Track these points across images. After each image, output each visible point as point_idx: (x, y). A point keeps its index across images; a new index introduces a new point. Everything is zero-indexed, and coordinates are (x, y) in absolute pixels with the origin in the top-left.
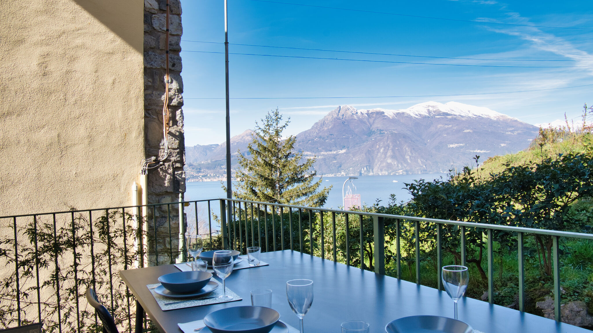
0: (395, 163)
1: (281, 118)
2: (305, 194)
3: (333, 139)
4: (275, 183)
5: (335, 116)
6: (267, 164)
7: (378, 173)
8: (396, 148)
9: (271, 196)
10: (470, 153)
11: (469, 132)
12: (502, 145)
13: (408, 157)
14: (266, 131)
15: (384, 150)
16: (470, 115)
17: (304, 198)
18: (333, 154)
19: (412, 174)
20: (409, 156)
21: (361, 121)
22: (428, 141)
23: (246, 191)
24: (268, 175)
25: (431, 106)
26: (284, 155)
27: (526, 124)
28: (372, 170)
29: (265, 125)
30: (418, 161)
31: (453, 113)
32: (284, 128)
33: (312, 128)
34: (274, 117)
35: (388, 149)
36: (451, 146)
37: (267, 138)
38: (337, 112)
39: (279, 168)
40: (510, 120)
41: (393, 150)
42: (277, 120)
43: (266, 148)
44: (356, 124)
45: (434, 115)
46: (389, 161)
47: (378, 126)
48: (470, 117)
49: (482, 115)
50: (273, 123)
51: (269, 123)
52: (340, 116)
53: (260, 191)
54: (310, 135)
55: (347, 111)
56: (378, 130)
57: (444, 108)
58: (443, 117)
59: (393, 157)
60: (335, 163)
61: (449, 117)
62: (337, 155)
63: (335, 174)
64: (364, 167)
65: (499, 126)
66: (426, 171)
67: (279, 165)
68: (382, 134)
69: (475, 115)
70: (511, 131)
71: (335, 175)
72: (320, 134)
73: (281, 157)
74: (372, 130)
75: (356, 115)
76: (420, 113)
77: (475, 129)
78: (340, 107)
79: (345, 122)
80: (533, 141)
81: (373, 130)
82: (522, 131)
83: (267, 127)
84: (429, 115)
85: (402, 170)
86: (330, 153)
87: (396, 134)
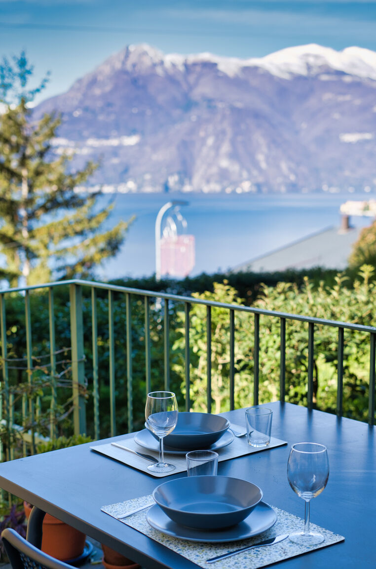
0: (236, 168)
2: (81, 233)
3: (113, 114)
5: (118, 65)
7: (200, 188)
8: (240, 139)
13: (262, 157)
15: (215, 141)
17: (77, 240)
18: (113, 146)
20: (264, 155)
21: (171, 79)
22: (303, 126)
25: (312, 56)
28: (190, 180)
30: (280, 165)
31: (355, 71)
35: (223, 140)
36: (347, 138)
38: (122, 58)
39: (25, 177)
41: (233, 143)
44: (161, 86)
45: (316, 73)
46: (224, 163)
47: (205, 91)
52: (129, 67)
55: (142, 59)
56: (203, 99)
57: (336, 59)
58: (334, 78)
59: (234, 156)
61: (346, 79)
62: (120, 147)
64: (175, 174)
66: (296, 186)
67: (27, 171)
68: (212, 107)
72: (86, 103)
73: (30, 155)
75: (161, 67)
76: (289, 70)
79: (137, 80)
81: (193, 100)
84: (308, 73)
86: (106, 142)
87: (239, 108)
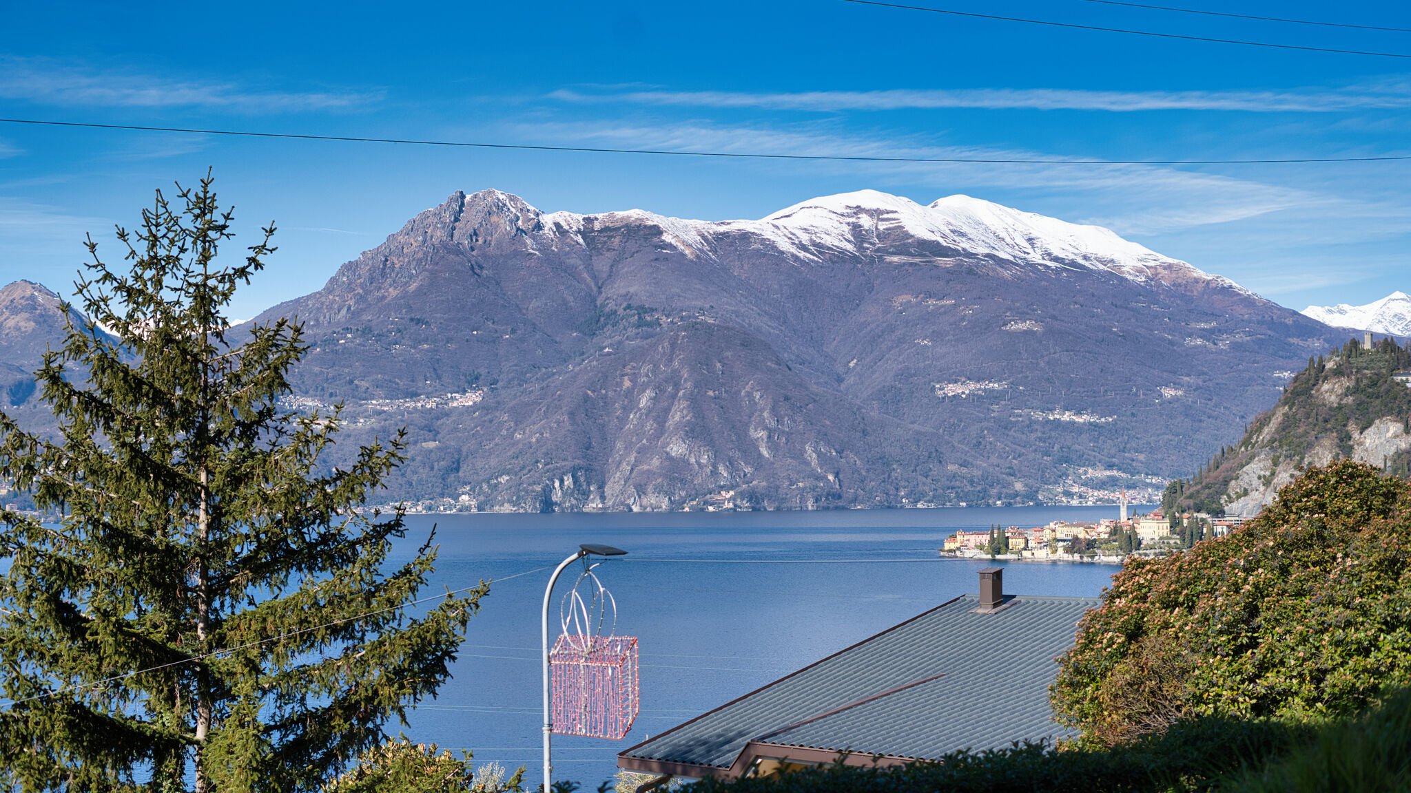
0: (704, 460)
1: (224, 227)
3: (426, 341)
4: (186, 570)
5: (439, 235)
6: (142, 464)
7: (622, 503)
8: (711, 393)
9: (158, 636)
10: (1032, 422)
11: (1028, 333)
12: (1168, 393)
13: (762, 434)
14: (141, 292)
15: (655, 399)
16: (1036, 257)
18: (424, 411)
19: (778, 509)
20: (765, 428)
21: (556, 264)
22: (852, 365)
23: (22, 611)
24: (144, 524)
25: (867, 212)
26: (238, 423)
27: (1269, 307)
28: (601, 487)
29: (137, 259)
30: (803, 451)
32: (239, 282)
33: (329, 290)
34: (187, 222)
35: (674, 396)
36: (952, 389)
37: (147, 326)
38: (448, 217)
39: (206, 489)
40: (1200, 286)
41: (695, 402)
42: (202, 236)
43: (140, 382)
44: (534, 279)
45: (878, 250)
46: (677, 449)
47: (632, 290)
48: (1034, 266)
49: (1085, 258)
50: (183, 250)
51: (162, 253)
52: (461, 236)
53: (105, 615)
54: (317, 320)
55: (494, 219)
56: (629, 307)
58: (917, 260)
59: (696, 432)
60: (431, 451)
61: (946, 262)
62: (442, 414)
63: (427, 502)
64: (564, 473)
65: (1154, 307)
66: (840, 497)
67: (210, 472)
68: (649, 325)
69: (1056, 259)
70: (1206, 335)
71: (430, 508)
72: (366, 317)
73: (219, 433)
74: (603, 306)
75: (533, 238)
76: (818, 241)
77: (1054, 318)
78: (463, 196)
79: (481, 268)
80: (1296, 379)
81: (607, 309)
82: (1249, 334)
83: (149, 274)
84: (860, 247)
85: (732, 493)
86: (410, 404)
87: (709, 326)
